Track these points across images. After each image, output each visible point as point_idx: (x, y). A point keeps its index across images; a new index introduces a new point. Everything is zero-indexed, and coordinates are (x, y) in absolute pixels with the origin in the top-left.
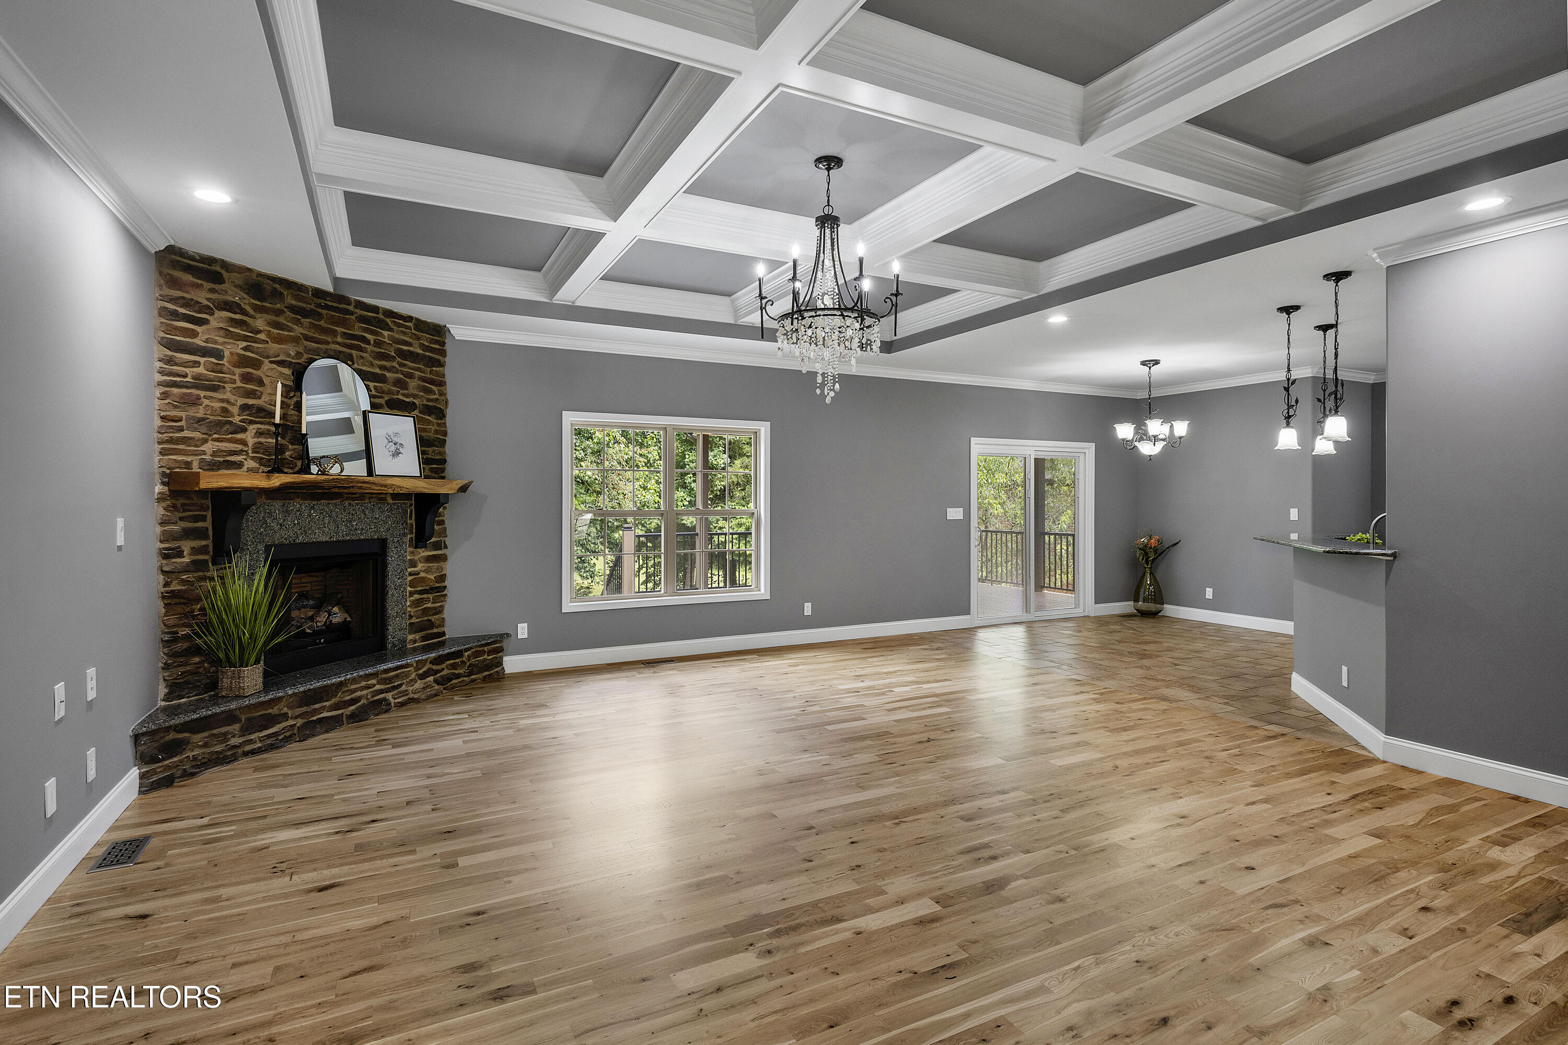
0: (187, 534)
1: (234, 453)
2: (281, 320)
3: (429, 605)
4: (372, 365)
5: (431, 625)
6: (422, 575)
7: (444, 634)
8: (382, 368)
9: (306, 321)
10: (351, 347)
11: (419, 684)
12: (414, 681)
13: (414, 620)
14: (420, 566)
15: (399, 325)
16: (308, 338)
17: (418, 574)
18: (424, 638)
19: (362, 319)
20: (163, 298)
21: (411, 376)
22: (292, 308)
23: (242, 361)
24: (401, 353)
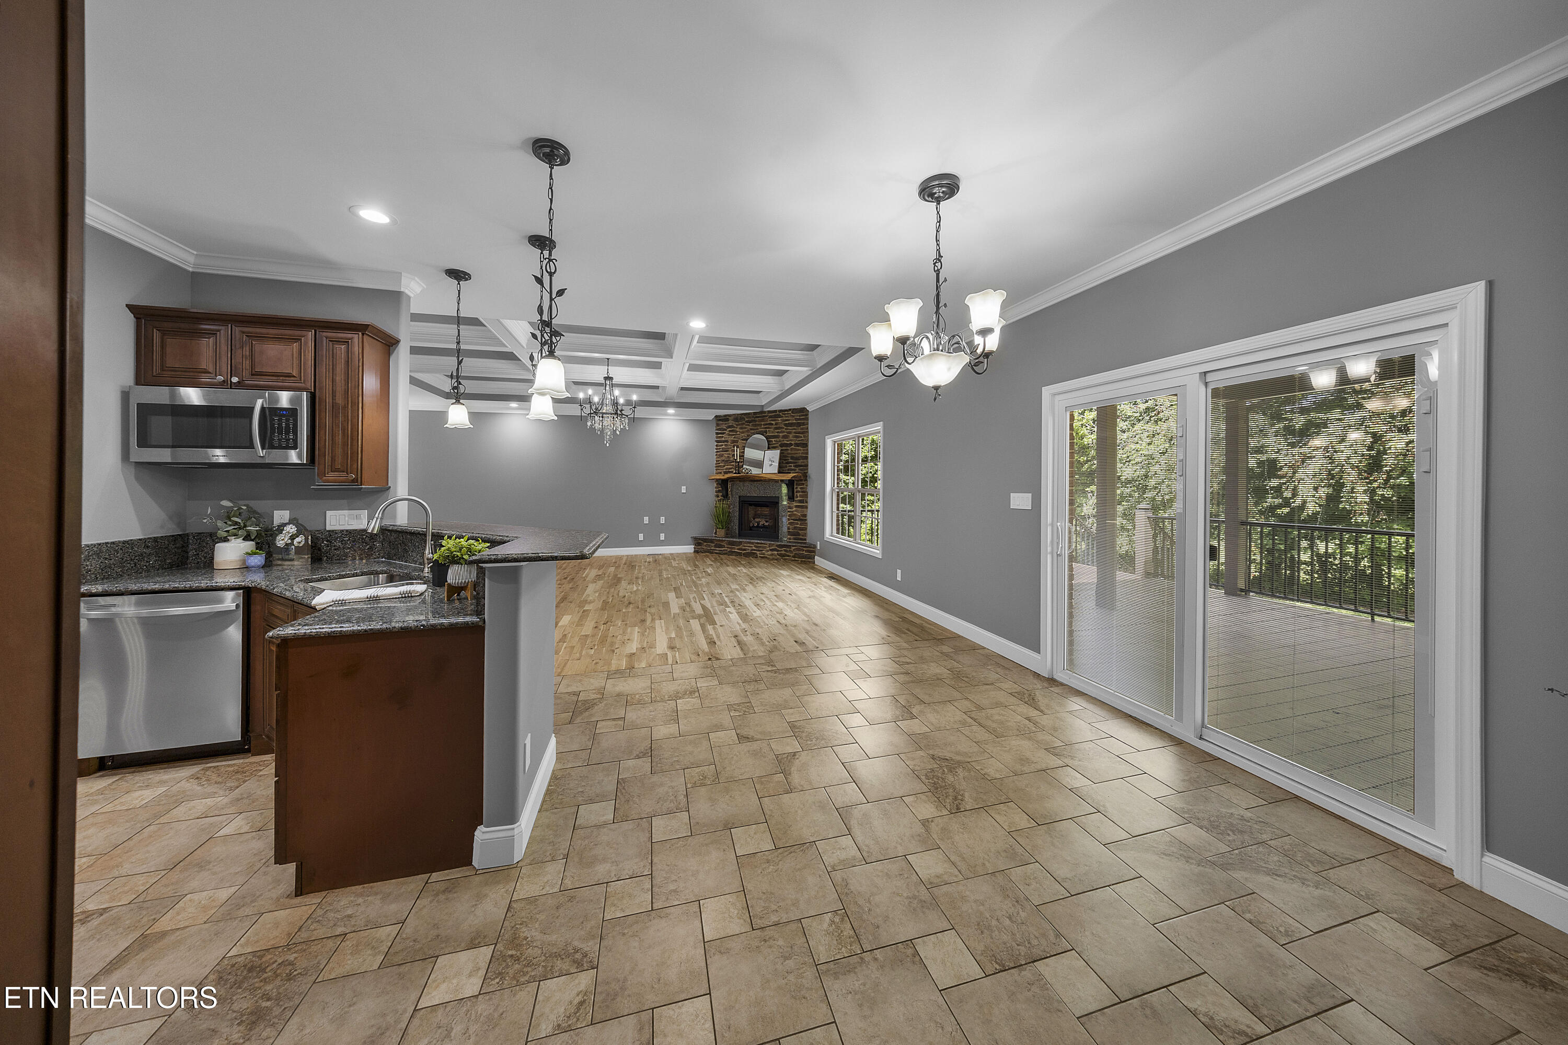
0: (719, 491)
1: (730, 469)
2: (744, 426)
3: (798, 526)
4: (773, 432)
5: (799, 534)
6: (795, 513)
7: (805, 540)
8: (778, 432)
9: (751, 424)
10: (766, 428)
11: (770, 553)
12: (768, 551)
13: (790, 530)
14: (794, 509)
15: (784, 414)
16: (751, 429)
17: (792, 512)
18: (795, 539)
19: (770, 417)
20: (716, 430)
21: (790, 433)
22: (746, 422)
23: (733, 442)
24: (786, 425)
